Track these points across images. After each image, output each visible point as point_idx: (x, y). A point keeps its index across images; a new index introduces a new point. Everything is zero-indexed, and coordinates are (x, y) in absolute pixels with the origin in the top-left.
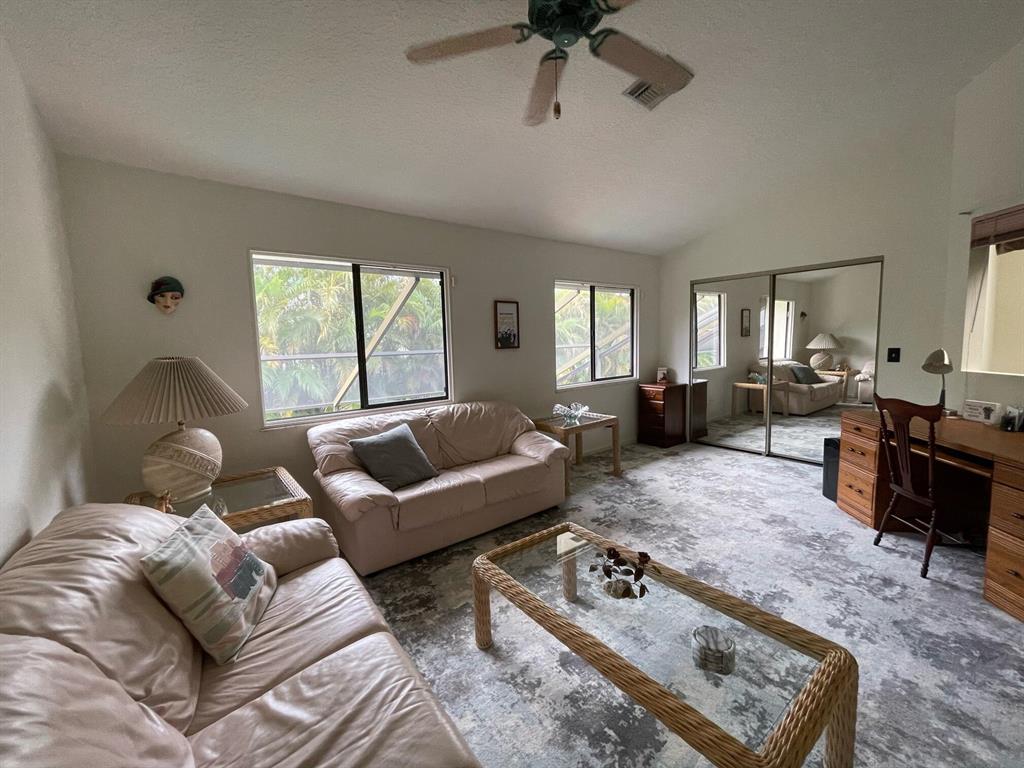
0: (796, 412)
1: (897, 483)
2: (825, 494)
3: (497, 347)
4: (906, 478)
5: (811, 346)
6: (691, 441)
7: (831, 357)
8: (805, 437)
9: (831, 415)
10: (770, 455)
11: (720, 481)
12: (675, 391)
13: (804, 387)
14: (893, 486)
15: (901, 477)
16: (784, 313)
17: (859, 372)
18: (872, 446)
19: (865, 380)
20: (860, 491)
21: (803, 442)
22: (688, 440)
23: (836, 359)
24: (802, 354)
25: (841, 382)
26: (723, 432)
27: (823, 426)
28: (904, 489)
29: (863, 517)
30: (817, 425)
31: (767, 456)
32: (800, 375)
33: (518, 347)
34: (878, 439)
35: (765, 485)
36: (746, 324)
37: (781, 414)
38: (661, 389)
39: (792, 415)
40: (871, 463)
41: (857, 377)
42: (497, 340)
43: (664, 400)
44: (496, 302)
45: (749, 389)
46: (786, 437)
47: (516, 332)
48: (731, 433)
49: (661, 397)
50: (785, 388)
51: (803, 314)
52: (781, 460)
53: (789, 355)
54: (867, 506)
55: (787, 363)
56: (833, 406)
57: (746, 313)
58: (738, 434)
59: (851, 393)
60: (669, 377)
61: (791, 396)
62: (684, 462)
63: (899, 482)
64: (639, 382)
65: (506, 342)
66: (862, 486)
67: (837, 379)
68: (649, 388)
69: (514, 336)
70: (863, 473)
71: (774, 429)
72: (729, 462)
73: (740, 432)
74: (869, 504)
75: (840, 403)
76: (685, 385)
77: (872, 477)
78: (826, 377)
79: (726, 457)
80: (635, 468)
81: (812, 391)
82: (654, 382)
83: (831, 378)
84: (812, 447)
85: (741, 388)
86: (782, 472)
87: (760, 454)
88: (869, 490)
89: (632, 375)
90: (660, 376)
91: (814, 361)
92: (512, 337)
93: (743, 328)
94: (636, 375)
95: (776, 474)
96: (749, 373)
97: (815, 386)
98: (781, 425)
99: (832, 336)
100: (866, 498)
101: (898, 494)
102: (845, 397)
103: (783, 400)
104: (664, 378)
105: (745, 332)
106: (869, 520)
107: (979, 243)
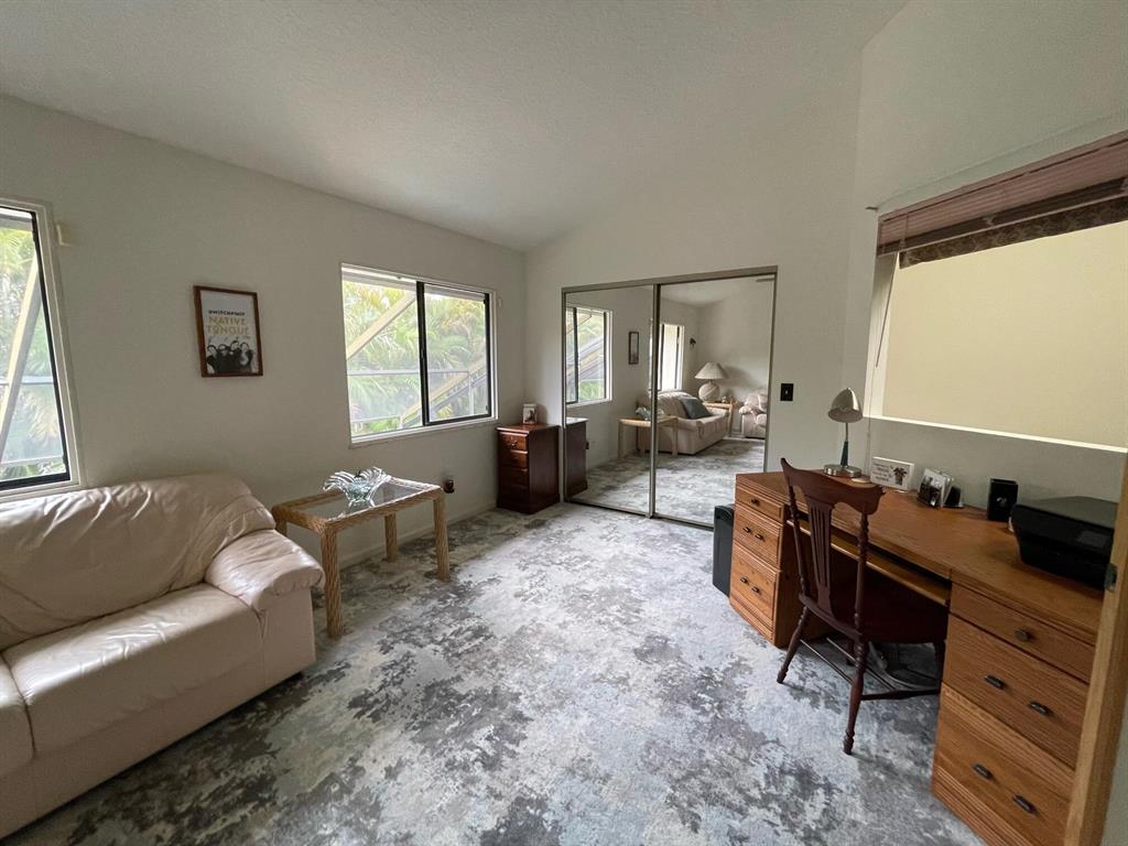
0: (685, 451)
1: (808, 594)
2: (716, 583)
3: (205, 374)
4: (824, 593)
5: (700, 376)
6: (565, 500)
7: (718, 388)
8: (694, 486)
9: (717, 453)
10: (655, 516)
11: (588, 571)
12: (544, 436)
13: (693, 422)
14: (803, 598)
15: (816, 591)
16: (672, 341)
17: (742, 405)
18: (774, 529)
19: (747, 413)
20: (758, 591)
21: (691, 493)
22: (562, 496)
23: (723, 390)
24: (691, 385)
25: (727, 415)
26: (606, 481)
27: (711, 468)
28: (819, 607)
29: (762, 628)
30: (705, 467)
31: (652, 518)
32: (690, 408)
33: (260, 373)
34: (781, 520)
35: (644, 572)
36: (634, 350)
37: (670, 453)
38: (523, 433)
39: (681, 454)
40: (773, 552)
41: (741, 410)
42: (205, 360)
43: (527, 450)
44: (198, 290)
45: (637, 428)
46: (673, 486)
47: (253, 347)
48: (614, 484)
49: (524, 445)
50: (675, 424)
51: (693, 341)
52: (667, 525)
53: (679, 386)
54: (767, 615)
55: (677, 394)
56: (720, 442)
57: (634, 337)
58: (622, 485)
59: (736, 427)
60: (538, 416)
61: (680, 432)
62: (548, 540)
63: (812, 594)
64: (498, 423)
65: (226, 364)
66: (761, 585)
67: (724, 412)
68: (510, 432)
69: (250, 354)
70: (761, 565)
71: (661, 474)
72: (605, 533)
73: (625, 480)
74: (769, 610)
75: (726, 438)
76: (558, 427)
77: (774, 572)
78: (714, 410)
79: (604, 523)
80: (478, 557)
81: (701, 426)
82: (519, 424)
83: (718, 411)
84: (700, 499)
85: (626, 425)
86: (667, 545)
87: (642, 515)
88: (770, 591)
89: (490, 415)
90: (526, 415)
91: (703, 392)
92: (244, 355)
93: (632, 354)
94: (495, 415)
95: (658, 550)
96: (637, 407)
97: (704, 421)
98: (670, 468)
99: (719, 366)
100: (764, 601)
101: (809, 610)
102: (730, 431)
103: (673, 437)
104: (531, 418)
105: (633, 359)
106: (769, 633)
107: (885, 248)
